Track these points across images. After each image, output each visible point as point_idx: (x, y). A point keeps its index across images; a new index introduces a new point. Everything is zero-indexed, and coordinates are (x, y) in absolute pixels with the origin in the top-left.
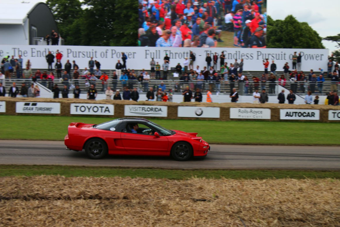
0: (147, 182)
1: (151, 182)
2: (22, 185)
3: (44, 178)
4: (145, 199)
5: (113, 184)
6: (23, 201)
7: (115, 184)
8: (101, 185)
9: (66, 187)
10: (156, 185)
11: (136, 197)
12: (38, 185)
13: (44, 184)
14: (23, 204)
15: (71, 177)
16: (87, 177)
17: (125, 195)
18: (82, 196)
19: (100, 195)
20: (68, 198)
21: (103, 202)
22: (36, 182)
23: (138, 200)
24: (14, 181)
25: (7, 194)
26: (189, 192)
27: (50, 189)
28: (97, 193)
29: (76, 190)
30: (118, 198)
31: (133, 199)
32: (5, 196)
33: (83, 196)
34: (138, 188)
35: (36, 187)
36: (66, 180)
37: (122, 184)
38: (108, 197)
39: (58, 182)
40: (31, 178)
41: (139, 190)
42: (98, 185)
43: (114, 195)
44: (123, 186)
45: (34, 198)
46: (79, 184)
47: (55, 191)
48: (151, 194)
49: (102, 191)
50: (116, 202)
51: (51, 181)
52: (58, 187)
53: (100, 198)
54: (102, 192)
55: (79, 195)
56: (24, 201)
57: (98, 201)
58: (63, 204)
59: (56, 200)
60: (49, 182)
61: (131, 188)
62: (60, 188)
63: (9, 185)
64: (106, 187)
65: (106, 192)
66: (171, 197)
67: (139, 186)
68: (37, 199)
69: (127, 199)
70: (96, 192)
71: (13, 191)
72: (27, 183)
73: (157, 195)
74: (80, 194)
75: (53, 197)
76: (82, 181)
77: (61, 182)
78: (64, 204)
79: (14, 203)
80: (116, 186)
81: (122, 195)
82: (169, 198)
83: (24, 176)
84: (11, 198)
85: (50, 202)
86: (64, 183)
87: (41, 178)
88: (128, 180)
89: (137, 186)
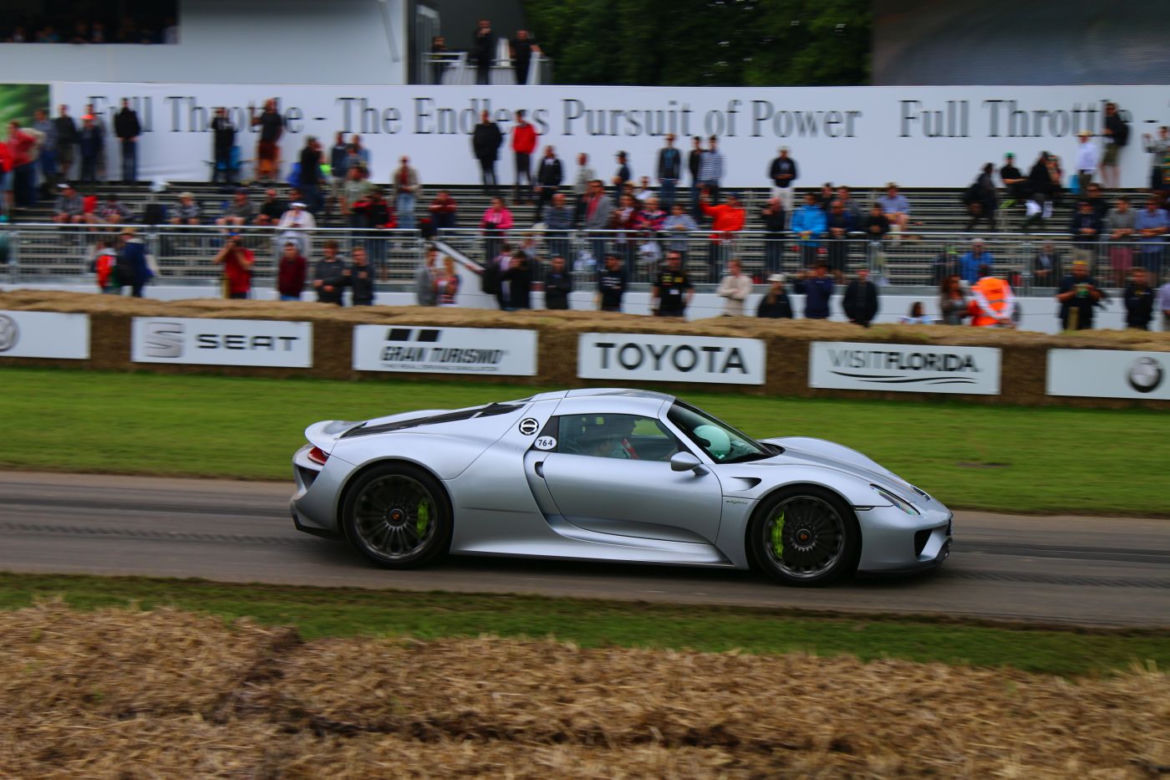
0: (929, 682)
1: (948, 681)
2: (402, 674)
3: (492, 648)
4: (926, 754)
5: (784, 682)
6: (409, 740)
7: (794, 682)
8: (733, 687)
9: (584, 689)
10: (969, 693)
11: (885, 744)
12: (469, 675)
13: (493, 672)
14: (413, 754)
15: (604, 647)
16: (670, 650)
17: (841, 735)
18: (654, 730)
19: (731, 729)
20: (595, 739)
21: (745, 761)
22: (458, 666)
23: (895, 760)
24: (370, 658)
25: (344, 711)
26: (1121, 734)
27: (517, 697)
28: (717, 721)
29: (627, 706)
30: (809, 746)
31: (875, 751)
32: (335, 719)
33: (661, 730)
34: (894, 706)
35: (459, 683)
36: (581, 661)
37: (823, 687)
38: (764, 738)
39: (549, 665)
40: (437, 645)
41: (898, 714)
42: (720, 687)
43: (791, 734)
44: (827, 694)
45: (456, 729)
46: (640, 679)
47: (537, 707)
48: (953, 735)
49: (736, 712)
50: (801, 761)
51: (521, 663)
52: (553, 689)
53: (731, 744)
54: (739, 716)
55: (643, 726)
56: (417, 742)
57: (721, 757)
58: (576, 764)
59: (545, 742)
60: (515, 666)
61: (859, 704)
62: (562, 693)
63: (350, 672)
64: (752, 694)
65: (757, 716)
66: (1039, 751)
67: (895, 696)
68: (469, 737)
69: (849, 750)
70: (711, 717)
71: (368, 699)
72: (423, 669)
73: (980, 740)
74: (647, 720)
75: (533, 729)
76: (649, 665)
77: (562, 668)
78: (582, 762)
79: (377, 750)
80: (797, 692)
81: (826, 733)
82: (1033, 757)
83: (408, 639)
84: (361, 729)
85: (520, 749)
86: (574, 674)
87: (477, 650)
88: (845, 671)
89: (888, 698)
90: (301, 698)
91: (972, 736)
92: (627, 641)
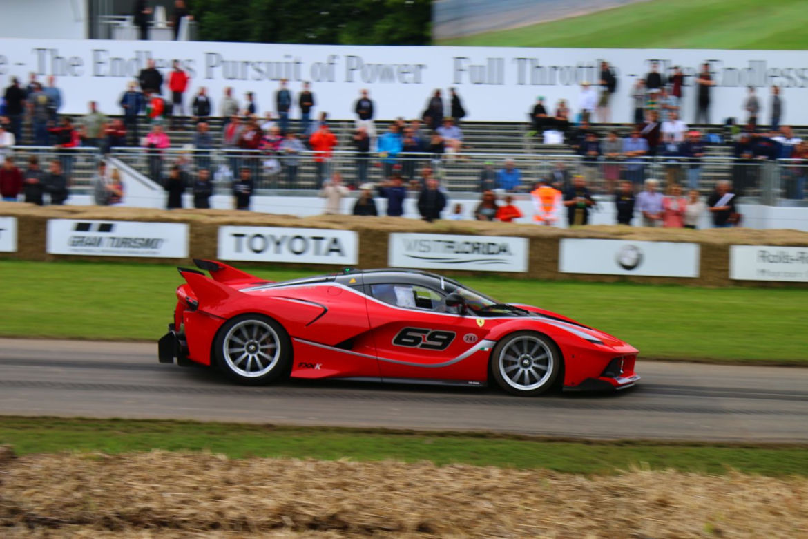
0: (487, 480)
1: (499, 479)
2: (94, 480)
3: (163, 459)
5: (380, 482)
6: (101, 530)
7: (388, 482)
8: (343, 486)
9: (233, 489)
10: (515, 488)
11: (458, 526)
12: (145, 480)
13: (165, 477)
15: (245, 458)
16: (298, 459)
17: (425, 520)
18: (286, 518)
19: (343, 517)
20: (243, 526)
22: (139, 474)
24: (69, 468)
25: (49, 509)
26: (627, 516)
27: (183, 496)
28: (333, 511)
29: (266, 501)
30: (401, 529)
31: (449, 531)
32: (43, 515)
33: (292, 518)
34: (461, 497)
35: (139, 488)
36: (229, 468)
37: (409, 485)
38: (368, 523)
39: (206, 472)
40: (120, 459)
41: (465, 504)
42: (334, 486)
43: (388, 520)
44: (412, 490)
45: (137, 521)
46: (276, 481)
47: (199, 503)
48: (504, 518)
49: (346, 504)
51: (186, 470)
52: (210, 490)
53: (344, 528)
54: (349, 507)
55: (278, 516)
56: (107, 531)
57: (336, 538)
59: (204, 529)
60: (179, 473)
61: (436, 497)
62: (218, 493)
63: (55, 479)
64: (358, 491)
65: (362, 507)
66: (566, 529)
67: (462, 491)
68: (147, 527)
69: (430, 531)
70: (329, 509)
71: (68, 500)
72: (111, 476)
73: (524, 521)
74: (280, 512)
75: (196, 519)
76: (281, 471)
77: (215, 474)
79: (76, 538)
80: (391, 488)
81: (413, 519)
83: (98, 454)
84: (63, 522)
85: (185, 535)
86: (224, 478)
87: (150, 461)
88: (425, 473)
89: (457, 492)
90: (17, 499)
91: (520, 519)
92: (263, 453)
